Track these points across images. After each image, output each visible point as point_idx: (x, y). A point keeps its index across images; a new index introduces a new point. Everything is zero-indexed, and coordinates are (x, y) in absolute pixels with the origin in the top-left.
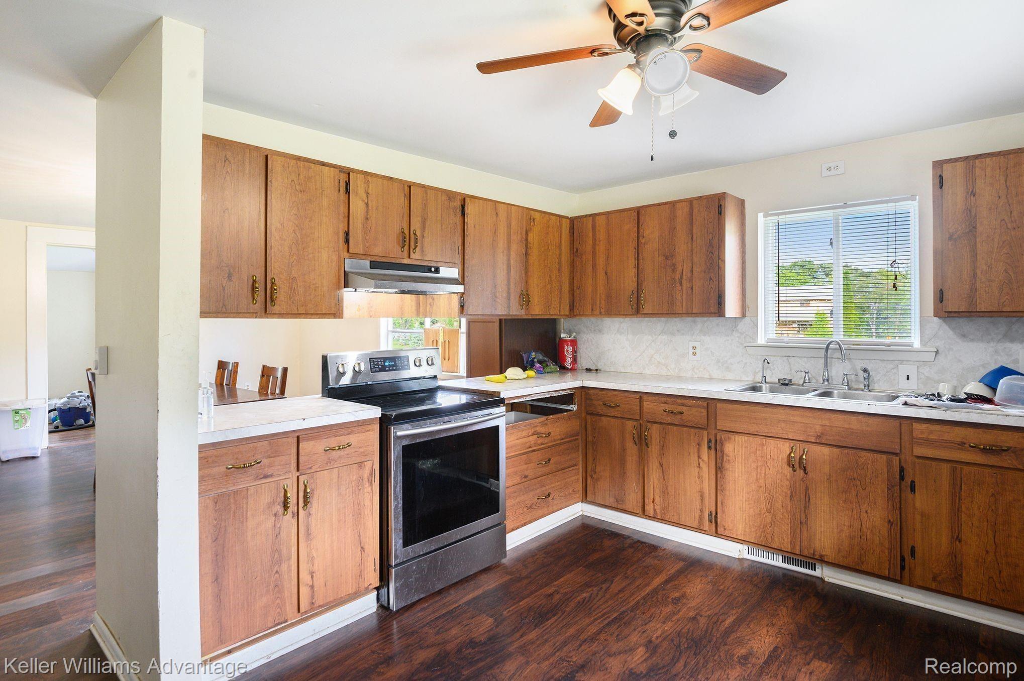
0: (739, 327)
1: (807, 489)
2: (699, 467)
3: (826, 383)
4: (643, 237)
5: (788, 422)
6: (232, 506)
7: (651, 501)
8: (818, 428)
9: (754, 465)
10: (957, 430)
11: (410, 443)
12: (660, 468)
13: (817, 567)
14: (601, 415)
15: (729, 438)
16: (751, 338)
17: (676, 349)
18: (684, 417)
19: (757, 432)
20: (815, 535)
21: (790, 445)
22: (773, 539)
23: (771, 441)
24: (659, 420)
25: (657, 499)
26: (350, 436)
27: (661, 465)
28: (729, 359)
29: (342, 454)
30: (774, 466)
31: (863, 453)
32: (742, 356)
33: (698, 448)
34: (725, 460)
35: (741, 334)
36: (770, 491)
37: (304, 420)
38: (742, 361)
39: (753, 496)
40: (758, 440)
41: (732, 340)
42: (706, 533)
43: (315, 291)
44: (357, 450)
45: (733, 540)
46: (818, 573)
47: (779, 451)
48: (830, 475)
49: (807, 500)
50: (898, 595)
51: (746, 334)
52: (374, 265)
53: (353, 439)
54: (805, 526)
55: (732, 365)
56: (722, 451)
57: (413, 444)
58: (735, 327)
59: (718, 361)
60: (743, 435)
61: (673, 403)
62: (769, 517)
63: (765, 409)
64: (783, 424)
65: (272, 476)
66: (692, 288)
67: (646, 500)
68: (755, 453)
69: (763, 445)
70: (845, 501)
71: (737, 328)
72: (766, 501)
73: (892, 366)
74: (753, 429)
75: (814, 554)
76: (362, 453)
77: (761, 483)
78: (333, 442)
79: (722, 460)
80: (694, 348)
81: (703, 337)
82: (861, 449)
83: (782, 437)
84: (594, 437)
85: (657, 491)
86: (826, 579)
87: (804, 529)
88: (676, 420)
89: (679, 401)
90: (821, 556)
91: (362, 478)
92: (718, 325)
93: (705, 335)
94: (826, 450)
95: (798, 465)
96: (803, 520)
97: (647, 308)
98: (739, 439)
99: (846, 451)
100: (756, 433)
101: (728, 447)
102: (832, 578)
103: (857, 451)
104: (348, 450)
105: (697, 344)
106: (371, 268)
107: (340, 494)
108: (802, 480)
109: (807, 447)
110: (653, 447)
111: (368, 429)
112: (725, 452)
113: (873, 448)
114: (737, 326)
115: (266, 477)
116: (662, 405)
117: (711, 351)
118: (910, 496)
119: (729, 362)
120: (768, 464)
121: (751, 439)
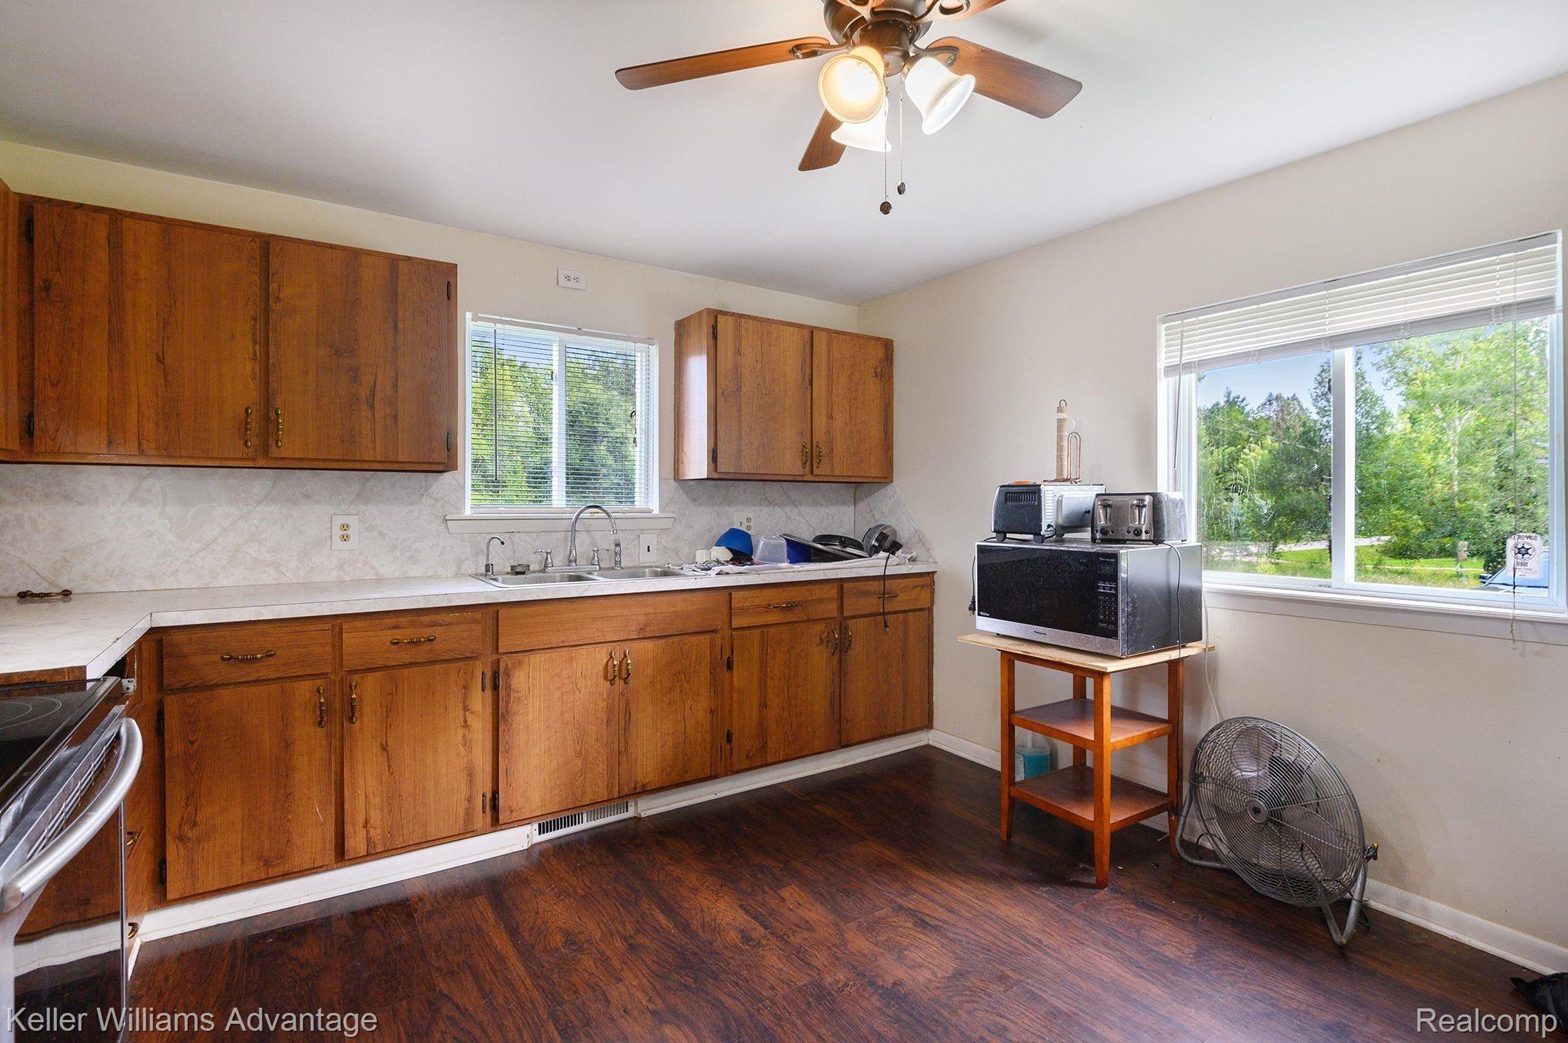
0: (434, 488)
1: (627, 704)
2: (466, 725)
3: (574, 564)
4: (278, 299)
5: (605, 619)
7: (361, 825)
8: (642, 619)
9: (557, 694)
10: (766, 592)
12: (382, 755)
13: (629, 805)
14: (217, 686)
15: (520, 663)
16: (453, 506)
17: (301, 532)
18: (437, 646)
19: (563, 642)
20: (636, 760)
21: (608, 651)
22: (584, 793)
23: (583, 650)
24: (381, 663)
25: (376, 816)
27: (384, 748)
28: (415, 542)
30: (586, 688)
31: (688, 638)
32: (438, 536)
33: (464, 694)
34: (512, 699)
35: (436, 500)
36: (580, 725)
38: (437, 544)
39: (556, 740)
40: (564, 652)
41: (420, 511)
42: (474, 834)
45: (521, 823)
46: (631, 813)
47: (592, 662)
48: (654, 676)
49: (627, 718)
50: (711, 794)
51: (445, 501)
54: (625, 754)
55: (420, 552)
56: (508, 687)
58: (426, 490)
59: (394, 548)
60: (541, 652)
61: (412, 624)
62: (579, 762)
63: (575, 606)
64: (599, 623)
66: (396, 417)
67: (348, 829)
68: (559, 675)
69: (571, 659)
70: (669, 704)
71: (430, 491)
72: (574, 741)
73: (632, 537)
74: (555, 640)
75: (635, 788)
77: (568, 716)
79: (508, 702)
80: (345, 527)
81: (362, 507)
82: (686, 634)
83: (598, 641)
84: (192, 743)
85: (376, 801)
86: (643, 815)
87: (624, 760)
88: (420, 654)
89: (426, 619)
90: (644, 786)
92: (393, 486)
93: (368, 503)
94: (650, 645)
95: (618, 674)
96: (622, 747)
97: (289, 448)
98: (536, 659)
99: (671, 640)
100: (561, 645)
101: (519, 677)
102: (648, 809)
103: (683, 638)
105: (353, 521)
108: (622, 694)
109: (627, 647)
110: (365, 718)
112: (513, 687)
113: (698, 630)
114: (430, 488)
116: (389, 632)
117: (380, 532)
118: (727, 675)
119: (414, 547)
120: (579, 686)
121: (554, 654)
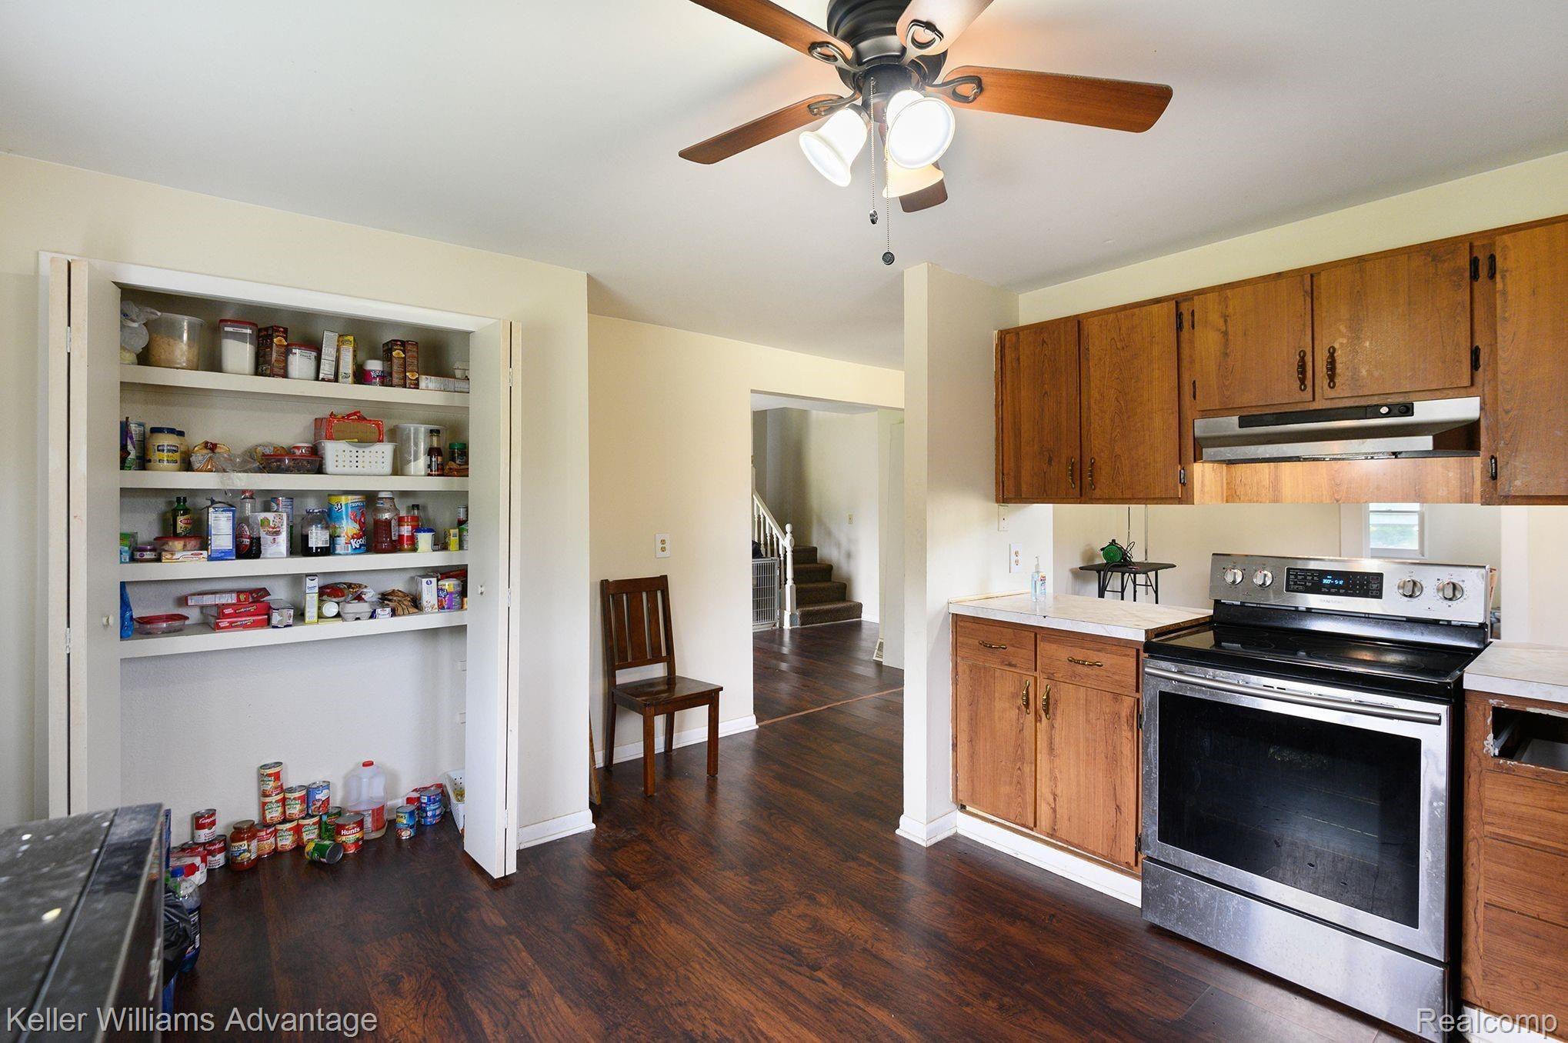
6: (983, 681)
11: (1173, 692)
26: (1100, 654)
29: (1090, 672)
37: (1045, 617)
43: (1145, 468)
44: (1111, 675)
52: (1244, 422)
53: (1105, 659)
57: (1178, 695)
65: (1014, 666)
76: (1117, 681)
78: (1079, 654)
91: (1118, 715)
104: (1095, 671)
106: (1240, 427)
107: (1088, 721)
111: (1127, 653)
115: (1010, 665)
